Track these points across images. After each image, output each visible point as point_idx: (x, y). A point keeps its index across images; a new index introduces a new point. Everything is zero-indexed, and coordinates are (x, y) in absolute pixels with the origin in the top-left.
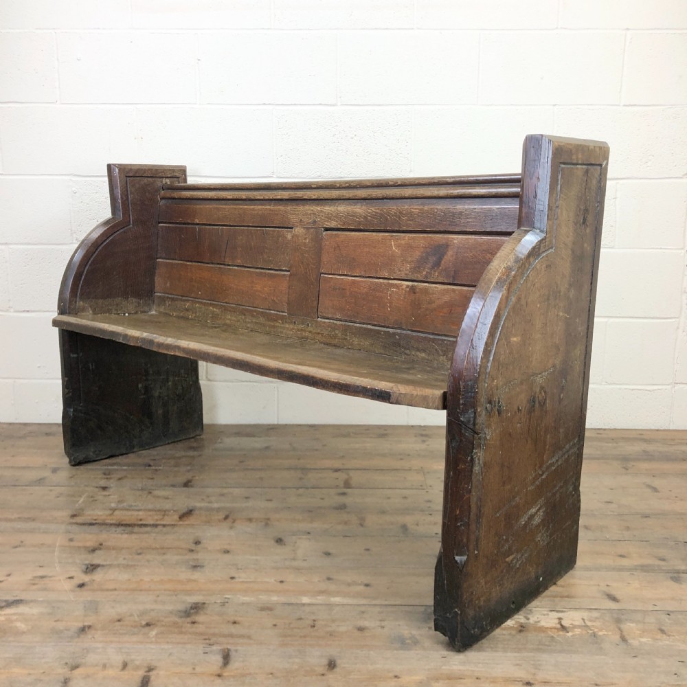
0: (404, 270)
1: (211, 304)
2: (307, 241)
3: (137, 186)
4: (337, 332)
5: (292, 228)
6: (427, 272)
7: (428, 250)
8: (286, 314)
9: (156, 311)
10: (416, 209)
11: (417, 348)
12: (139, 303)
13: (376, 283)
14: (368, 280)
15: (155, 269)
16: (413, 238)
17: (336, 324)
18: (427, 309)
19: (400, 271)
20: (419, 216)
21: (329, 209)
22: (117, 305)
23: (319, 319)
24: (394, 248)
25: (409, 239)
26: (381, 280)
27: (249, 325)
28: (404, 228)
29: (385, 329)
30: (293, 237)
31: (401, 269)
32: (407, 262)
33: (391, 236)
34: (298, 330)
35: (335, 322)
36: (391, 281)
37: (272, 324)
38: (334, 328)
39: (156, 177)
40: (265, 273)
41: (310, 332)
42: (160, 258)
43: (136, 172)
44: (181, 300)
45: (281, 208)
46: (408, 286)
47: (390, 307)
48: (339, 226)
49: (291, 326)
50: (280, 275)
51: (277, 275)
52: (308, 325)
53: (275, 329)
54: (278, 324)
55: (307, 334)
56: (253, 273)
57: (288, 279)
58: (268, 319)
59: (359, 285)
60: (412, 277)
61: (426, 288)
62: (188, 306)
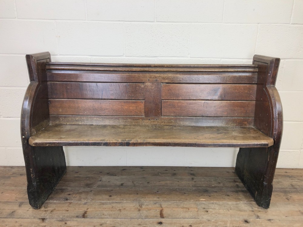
1: (94, 117)
2: (153, 88)
3: (40, 65)
4: (172, 121)
5: (144, 83)
7: (212, 89)
8: (144, 117)
9: (52, 123)
12: (46, 122)
13: (190, 102)
14: (186, 101)
15: (48, 104)
17: (171, 118)
18: (213, 109)
19: (201, 97)
21: (165, 75)
22: (41, 126)
23: (162, 117)
24: (197, 89)
25: (204, 86)
26: (193, 101)
28: (201, 82)
29: (195, 117)
30: (144, 87)
34: (151, 122)
35: (171, 117)
36: (197, 101)
37: (136, 121)
38: (171, 119)
39: (44, 59)
40: (130, 101)
41: (158, 122)
43: (39, 58)
44: (72, 117)
45: (136, 75)
47: (197, 110)
48: (170, 82)
49: (147, 121)
50: (139, 102)
51: (137, 102)
52: (157, 120)
53: (138, 123)
54: (140, 121)
55: (156, 123)
56: (122, 102)
57: (144, 103)
58: (133, 120)
59: (182, 103)
60: (206, 99)
61: (213, 102)
62: (78, 119)
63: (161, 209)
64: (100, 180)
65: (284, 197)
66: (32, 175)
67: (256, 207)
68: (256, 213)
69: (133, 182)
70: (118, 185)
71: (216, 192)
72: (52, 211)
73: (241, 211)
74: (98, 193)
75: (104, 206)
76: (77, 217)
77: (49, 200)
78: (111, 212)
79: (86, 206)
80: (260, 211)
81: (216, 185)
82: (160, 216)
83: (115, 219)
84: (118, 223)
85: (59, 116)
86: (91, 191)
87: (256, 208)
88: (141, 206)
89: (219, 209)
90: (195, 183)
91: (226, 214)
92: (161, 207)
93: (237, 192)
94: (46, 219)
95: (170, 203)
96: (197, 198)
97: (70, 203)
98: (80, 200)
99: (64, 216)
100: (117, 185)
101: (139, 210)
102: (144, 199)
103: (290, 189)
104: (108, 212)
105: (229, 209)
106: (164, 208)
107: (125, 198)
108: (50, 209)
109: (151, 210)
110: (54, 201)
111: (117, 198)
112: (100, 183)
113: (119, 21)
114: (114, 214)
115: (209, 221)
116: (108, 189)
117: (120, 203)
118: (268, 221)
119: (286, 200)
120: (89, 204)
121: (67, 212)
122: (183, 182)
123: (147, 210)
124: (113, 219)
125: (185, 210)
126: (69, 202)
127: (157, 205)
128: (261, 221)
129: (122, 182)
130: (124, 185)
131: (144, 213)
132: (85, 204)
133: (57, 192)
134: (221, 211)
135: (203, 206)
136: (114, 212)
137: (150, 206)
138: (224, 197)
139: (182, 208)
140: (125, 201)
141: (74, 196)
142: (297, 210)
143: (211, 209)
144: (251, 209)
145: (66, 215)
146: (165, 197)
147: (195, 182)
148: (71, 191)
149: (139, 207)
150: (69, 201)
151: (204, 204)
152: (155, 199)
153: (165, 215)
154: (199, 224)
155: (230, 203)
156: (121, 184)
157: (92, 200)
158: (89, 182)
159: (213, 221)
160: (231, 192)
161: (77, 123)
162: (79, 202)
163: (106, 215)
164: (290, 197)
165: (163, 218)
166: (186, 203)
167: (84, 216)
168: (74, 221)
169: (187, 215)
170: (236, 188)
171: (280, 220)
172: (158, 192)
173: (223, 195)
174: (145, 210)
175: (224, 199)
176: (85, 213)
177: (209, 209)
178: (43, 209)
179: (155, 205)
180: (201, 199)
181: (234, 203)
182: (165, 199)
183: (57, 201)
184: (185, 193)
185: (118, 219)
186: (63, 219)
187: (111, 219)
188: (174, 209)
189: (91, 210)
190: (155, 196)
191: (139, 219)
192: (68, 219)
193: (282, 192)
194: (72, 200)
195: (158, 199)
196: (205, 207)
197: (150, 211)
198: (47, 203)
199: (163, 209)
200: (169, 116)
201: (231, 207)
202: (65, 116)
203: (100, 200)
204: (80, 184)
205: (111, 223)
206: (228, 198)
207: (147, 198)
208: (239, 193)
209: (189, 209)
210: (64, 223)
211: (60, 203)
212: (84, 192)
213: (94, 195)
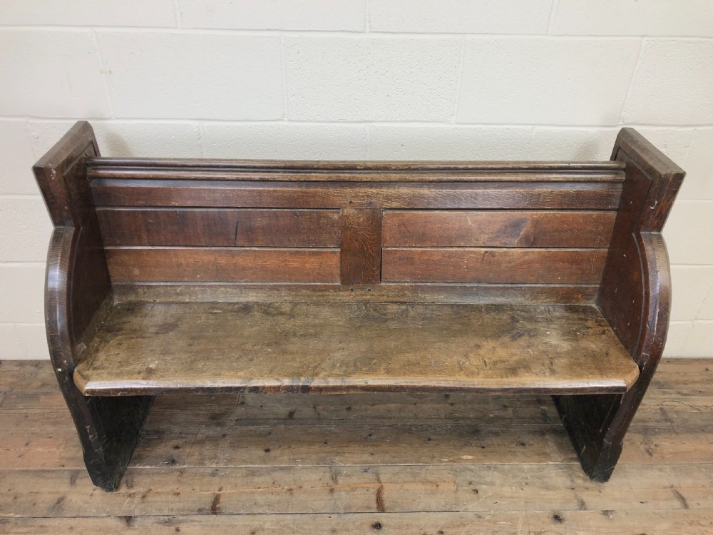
0: (483, 239)
1: (219, 285)
2: (361, 220)
3: (72, 178)
4: (406, 292)
5: (339, 209)
6: (506, 240)
7: (507, 224)
8: (339, 284)
9: (120, 300)
10: (493, 191)
12: (106, 303)
13: (451, 251)
14: (440, 249)
15: (104, 258)
16: (492, 216)
17: (404, 286)
18: (506, 267)
19: (477, 240)
20: (496, 197)
21: (392, 191)
22: (96, 321)
23: (382, 284)
24: (470, 223)
25: (486, 216)
27: (286, 298)
28: (481, 207)
30: (340, 218)
31: (479, 239)
32: (485, 233)
33: (467, 213)
34: (357, 295)
35: (403, 284)
36: (467, 249)
37: (321, 294)
38: (402, 289)
40: (305, 252)
41: (372, 295)
42: (108, 246)
43: (67, 163)
45: (319, 189)
46: (486, 252)
47: (467, 268)
48: (403, 207)
49: (347, 293)
50: (327, 252)
51: (322, 252)
52: (369, 290)
53: (325, 298)
54: (329, 293)
55: (368, 297)
56: (286, 252)
57: (339, 255)
58: (314, 290)
59: (431, 254)
60: (491, 244)
61: (505, 252)
62: (181, 291)
63: (377, 486)
64: (243, 403)
65: (642, 447)
66: (90, 436)
67: (579, 477)
68: (578, 494)
69: (315, 408)
70: (282, 417)
71: (496, 434)
72: (144, 497)
73: (548, 488)
74: (240, 442)
75: (256, 480)
76: (200, 511)
77: (135, 465)
78: (273, 498)
79: (216, 479)
80: (587, 489)
81: (497, 413)
82: (375, 505)
83: (281, 516)
84: (288, 528)
85: (135, 286)
86: (224, 436)
87: (581, 479)
88: (334, 479)
89: (502, 485)
90: (452, 407)
91: (517, 497)
92: (379, 481)
93: (542, 433)
94: (135, 517)
95: (397, 469)
96: (456, 451)
97: (182, 472)
98: (201, 462)
99: (172, 510)
100: (280, 417)
101: (332, 491)
102: (342, 459)
103: (658, 421)
104: (264, 497)
105: (524, 484)
106: (384, 485)
107: (299, 456)
108: (139, 489)
109: (356, 488)
110: (145, 465)
111: (282, 456)
112: (240, 411)
113: (269, 30)
114: (279, 502)
115: (480, 517)
116: (262, 428)
117: (289, 469)
118: (604, 516)
119: (647, 455)
120: (222, 474)
121: (177, 499)
122: (424, 406)
123: (348, 489)
124: (277, 516)
125: (429, 487)
126: (177, 470)
127: (370, 476)
128: (588, 517)
129: (290, 408)
130: (295, 416)
131: (343, 498)
132: (213, 474)
133: (150, 440)
134: (507, 491)
135: (469, 476)
136: (278, 498)
137: (355, 480)
138: (515, 450)
139: (423, 483)
140: (300, 463)
141: (187, 450)
142: (667, 484)
143: (484, 484)
144: (569, 483)
145: (176, 506)
146: (387, 452)
147: (452, 404)
148: (180, 436)
149: (331, 482)
150: (177, 467)
151: (471, 470)
152: (366, 457)
153: (387, 504)
154: (458, 526)
155: (525, 466)
156: (288, 413)
157: (229, 461)
158: (217, 409)
159: (488, 517)
160: (529, 434)
161: (180, 298)
162: (201, 469)
163: (261, 506)
164: (656, 445)
165: (383, 511)
166: (431, 467)
167: (214, 510)
168: (194, 523)
169: (434, 503)
170: (541, 421)
171: (627, 514)
172: (370, 435)
173: (512, 442)
174: (344, 491)
175: (514, 453)
176: (217, 499)
177: (481, 484)
178: (123, 490)
179: (365, 474)
180: (465, 457)
181: (535, 466)
182: (387, 457)
183: (152, 466)
184: (429, 439)
185: (289, 517)
186: (170, 518)
187: (273, 516)
188: (406, 486)
189: (228, 491)
190: (365, 449)
191: (333, 516)
192: (181, 518)
193: (639, 432)
194: (184, 464)
195: (370, 458)
196: (473, 479)
197: (356, 492)
198: (131, 473)
199: (382, 487)
200: (400, 282)
201: (527, 479)
202: (148, 283)
203: (245, 462)
204: (198, 415)
205: (274, 527)
206: (523, 453)
207: (347, 455)
208: (547, 437)
209: (438, 486)
210: (173, 528)
211: (158, 474)
212: (209, 440)
213: (231, 447)
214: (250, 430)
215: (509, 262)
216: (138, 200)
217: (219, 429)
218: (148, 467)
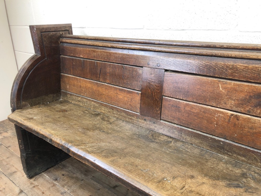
0: (230, 104)
1: (92, 100)
2: (153, 76)
3: (47, 37)
4: (175, 131)
5: (142, 67)
6: (250, 109)
7: (251, 94)
8: (139, 114)
9: (62, 99)
10: (240, 66)
11: (238, 153)
12: (54, 96)
13: (205, 108)
14: (199, 105)
15: (60, 78)
16: (238, 85)
17: (174, 126)
18: (248, 132)
19: (225, 104)
20: (244, 71)
22: (43, 100)
23: (162, 121)
24: (221, 89)
25: (234, 85)
26: (210, 107)
27: (115, 115)
28: (231, 77)
29: (211, 136)
30: (142, 73)
31: (227, 103)
32: (232, 99)
33: (219, 81)
34: (148, 124)
36: (217, 109)
37: (130, 117)
38: (172, 128)
39: (57, 31)
40: (125, 90)
41: (155, 127)
42: (62, 73)
43: (46, 30)
44: (76, 96)
46: (232, 115)
47: (217, 124)
48: (177, 70)
49: (143, 121)
50: (135, 93)
51: (133, 92)
52: (154, 123)
53: (132, 121)
54: (134, 118)
55: (153, 127)
57: (140, 95)
58: (127, 114)
59: (192, 107)
60: (236, 109)
61: (248, 119)
62: (80, 99)
66: (21, 146)
70: (111, 185)
72: (34, 187)
74: (85, 186)
85: (67, 93)
86: (82, 180)
94: (23, 192)
98: (64, 186)
108: (36, 183)
110: (47, 175)
116: (98, 185)
120: (65, 195)
126: (54, 184)
132: (62, 193)
133: (59, 167)
141: (65, 178)
148: (69, 171)
150: (55, 182)
157: (73, 192)
162: (61, 189)
178: (32, 180)
198: (41, 176)
200: (172, 123)
202: (71, 93)
204: (83, 167)
211: (47, 181)
212: (76, 179)
213: (80, 186)
214: (94, 184)
215: (251, 128)
216: (72, 53)
217: (83, 176)
218: (47, 177)
